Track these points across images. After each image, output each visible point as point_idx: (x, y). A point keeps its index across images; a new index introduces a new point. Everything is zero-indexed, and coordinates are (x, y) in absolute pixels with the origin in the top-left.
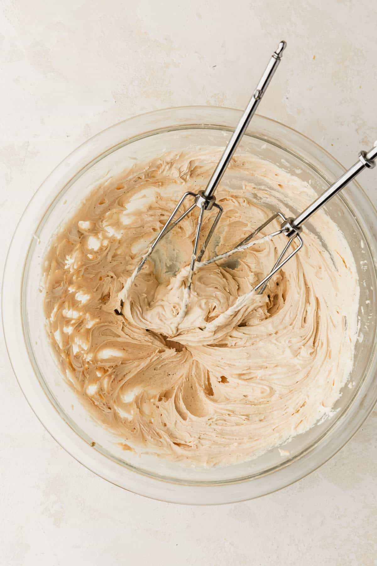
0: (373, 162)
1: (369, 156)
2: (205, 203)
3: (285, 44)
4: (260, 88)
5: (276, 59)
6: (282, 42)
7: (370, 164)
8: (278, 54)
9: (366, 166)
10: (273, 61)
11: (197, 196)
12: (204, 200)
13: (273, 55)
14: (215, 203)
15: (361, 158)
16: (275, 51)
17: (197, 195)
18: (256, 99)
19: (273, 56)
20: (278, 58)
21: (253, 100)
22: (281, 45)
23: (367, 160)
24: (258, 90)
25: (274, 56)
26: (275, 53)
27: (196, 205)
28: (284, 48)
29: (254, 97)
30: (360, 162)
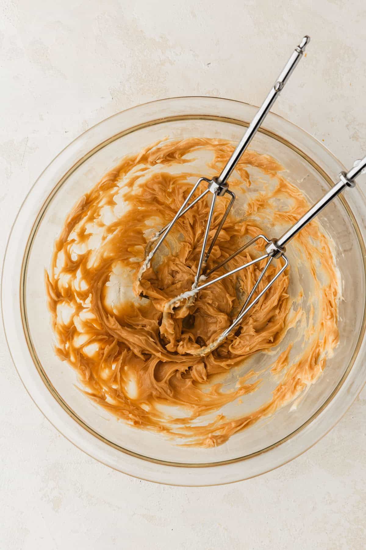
0: (353, 182)
1: (350, 176)
2: (218, 189)
3: (309, 38)
4: (281, 80)
5: (299, 53)
6: (306, 37)
7: (351, 184)
8: (301, 48)
9: (346, 186)
10: (296, 54)
11: (210, 182)
12: (218, 186)
13: (296, 48)
14: (228, 190)
15: (342, 177)
16: (298, 45)
17: (211, 180)
18: (276, 90)
19: (296, 50)
20: (301, 52)
21: (273, 92)
22: (305, 40)
23: (348, 180)
24: (278, 82)
25: (298, 50)
26: (299, 46)
27: (209, 191)
28: (308, 42)
29: (275, 89)
30: (341, 181)
